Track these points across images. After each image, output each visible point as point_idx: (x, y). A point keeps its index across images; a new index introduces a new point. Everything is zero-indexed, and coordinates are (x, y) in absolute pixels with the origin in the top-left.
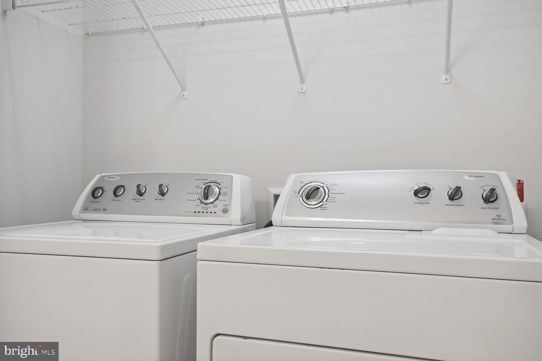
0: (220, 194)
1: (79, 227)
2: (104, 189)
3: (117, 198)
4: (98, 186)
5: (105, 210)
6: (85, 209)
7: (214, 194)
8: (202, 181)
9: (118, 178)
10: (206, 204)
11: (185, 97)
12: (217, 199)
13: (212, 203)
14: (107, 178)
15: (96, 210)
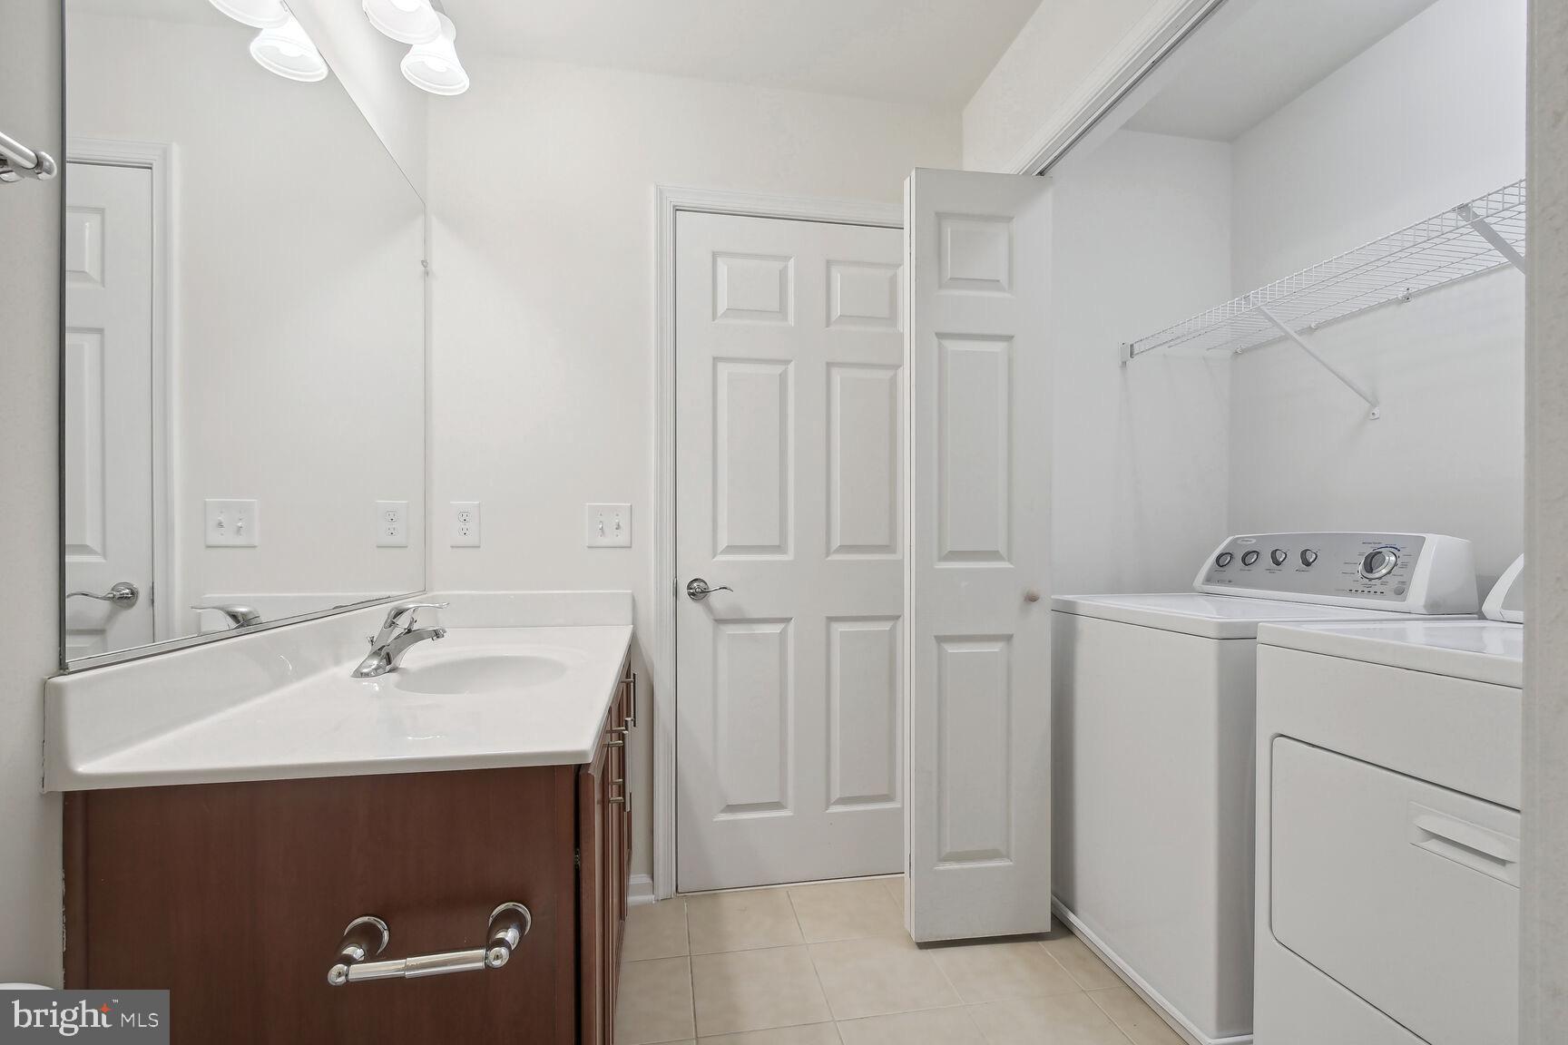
0: (1396, 564)
1: (1202, 601)
2: (1235, 556)
3: (1247, 568)
4: (1225, 552)
5: (1230, 581)
6: (1208, 580)
7: (1385, 565)
8: (1373, 545)
9: (1254, 541)
10: (1370, 580)
11: (1376, 417)
12: (1389, 573)
13: (1380, 578)
14: (1239, 542)
15: (1220, 582)
